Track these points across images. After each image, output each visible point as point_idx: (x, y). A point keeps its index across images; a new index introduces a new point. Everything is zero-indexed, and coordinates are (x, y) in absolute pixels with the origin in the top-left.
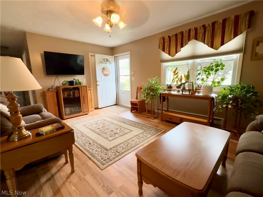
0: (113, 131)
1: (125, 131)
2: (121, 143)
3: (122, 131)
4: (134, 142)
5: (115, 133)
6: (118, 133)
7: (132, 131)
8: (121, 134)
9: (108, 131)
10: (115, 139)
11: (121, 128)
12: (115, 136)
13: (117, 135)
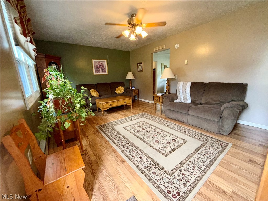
0: (142, 129)
1: (130, 128)
2: (135, 119)
3: (133, 128)
4: (127, 119)
5: (139, 127)
6: (137, 126)
7: (123, 128)
8: (134, 125)
9: (147, 129)
10: (139, 122)
11: (133, 132)
12: (139, 124)
13: (138, 124)
